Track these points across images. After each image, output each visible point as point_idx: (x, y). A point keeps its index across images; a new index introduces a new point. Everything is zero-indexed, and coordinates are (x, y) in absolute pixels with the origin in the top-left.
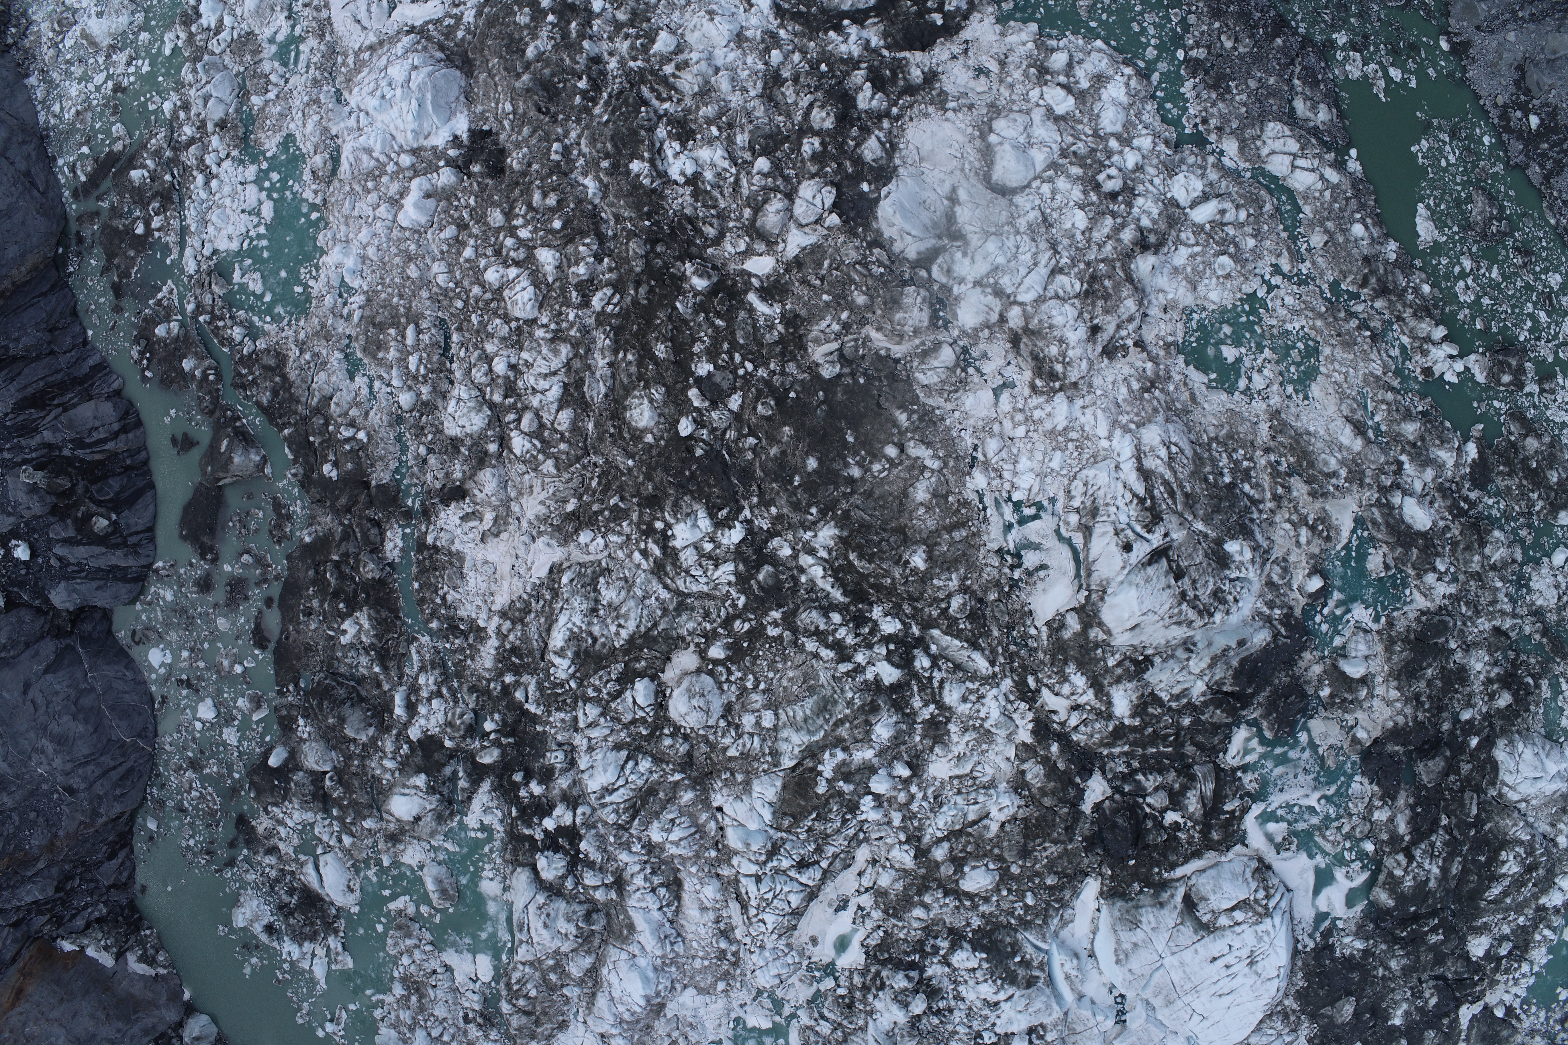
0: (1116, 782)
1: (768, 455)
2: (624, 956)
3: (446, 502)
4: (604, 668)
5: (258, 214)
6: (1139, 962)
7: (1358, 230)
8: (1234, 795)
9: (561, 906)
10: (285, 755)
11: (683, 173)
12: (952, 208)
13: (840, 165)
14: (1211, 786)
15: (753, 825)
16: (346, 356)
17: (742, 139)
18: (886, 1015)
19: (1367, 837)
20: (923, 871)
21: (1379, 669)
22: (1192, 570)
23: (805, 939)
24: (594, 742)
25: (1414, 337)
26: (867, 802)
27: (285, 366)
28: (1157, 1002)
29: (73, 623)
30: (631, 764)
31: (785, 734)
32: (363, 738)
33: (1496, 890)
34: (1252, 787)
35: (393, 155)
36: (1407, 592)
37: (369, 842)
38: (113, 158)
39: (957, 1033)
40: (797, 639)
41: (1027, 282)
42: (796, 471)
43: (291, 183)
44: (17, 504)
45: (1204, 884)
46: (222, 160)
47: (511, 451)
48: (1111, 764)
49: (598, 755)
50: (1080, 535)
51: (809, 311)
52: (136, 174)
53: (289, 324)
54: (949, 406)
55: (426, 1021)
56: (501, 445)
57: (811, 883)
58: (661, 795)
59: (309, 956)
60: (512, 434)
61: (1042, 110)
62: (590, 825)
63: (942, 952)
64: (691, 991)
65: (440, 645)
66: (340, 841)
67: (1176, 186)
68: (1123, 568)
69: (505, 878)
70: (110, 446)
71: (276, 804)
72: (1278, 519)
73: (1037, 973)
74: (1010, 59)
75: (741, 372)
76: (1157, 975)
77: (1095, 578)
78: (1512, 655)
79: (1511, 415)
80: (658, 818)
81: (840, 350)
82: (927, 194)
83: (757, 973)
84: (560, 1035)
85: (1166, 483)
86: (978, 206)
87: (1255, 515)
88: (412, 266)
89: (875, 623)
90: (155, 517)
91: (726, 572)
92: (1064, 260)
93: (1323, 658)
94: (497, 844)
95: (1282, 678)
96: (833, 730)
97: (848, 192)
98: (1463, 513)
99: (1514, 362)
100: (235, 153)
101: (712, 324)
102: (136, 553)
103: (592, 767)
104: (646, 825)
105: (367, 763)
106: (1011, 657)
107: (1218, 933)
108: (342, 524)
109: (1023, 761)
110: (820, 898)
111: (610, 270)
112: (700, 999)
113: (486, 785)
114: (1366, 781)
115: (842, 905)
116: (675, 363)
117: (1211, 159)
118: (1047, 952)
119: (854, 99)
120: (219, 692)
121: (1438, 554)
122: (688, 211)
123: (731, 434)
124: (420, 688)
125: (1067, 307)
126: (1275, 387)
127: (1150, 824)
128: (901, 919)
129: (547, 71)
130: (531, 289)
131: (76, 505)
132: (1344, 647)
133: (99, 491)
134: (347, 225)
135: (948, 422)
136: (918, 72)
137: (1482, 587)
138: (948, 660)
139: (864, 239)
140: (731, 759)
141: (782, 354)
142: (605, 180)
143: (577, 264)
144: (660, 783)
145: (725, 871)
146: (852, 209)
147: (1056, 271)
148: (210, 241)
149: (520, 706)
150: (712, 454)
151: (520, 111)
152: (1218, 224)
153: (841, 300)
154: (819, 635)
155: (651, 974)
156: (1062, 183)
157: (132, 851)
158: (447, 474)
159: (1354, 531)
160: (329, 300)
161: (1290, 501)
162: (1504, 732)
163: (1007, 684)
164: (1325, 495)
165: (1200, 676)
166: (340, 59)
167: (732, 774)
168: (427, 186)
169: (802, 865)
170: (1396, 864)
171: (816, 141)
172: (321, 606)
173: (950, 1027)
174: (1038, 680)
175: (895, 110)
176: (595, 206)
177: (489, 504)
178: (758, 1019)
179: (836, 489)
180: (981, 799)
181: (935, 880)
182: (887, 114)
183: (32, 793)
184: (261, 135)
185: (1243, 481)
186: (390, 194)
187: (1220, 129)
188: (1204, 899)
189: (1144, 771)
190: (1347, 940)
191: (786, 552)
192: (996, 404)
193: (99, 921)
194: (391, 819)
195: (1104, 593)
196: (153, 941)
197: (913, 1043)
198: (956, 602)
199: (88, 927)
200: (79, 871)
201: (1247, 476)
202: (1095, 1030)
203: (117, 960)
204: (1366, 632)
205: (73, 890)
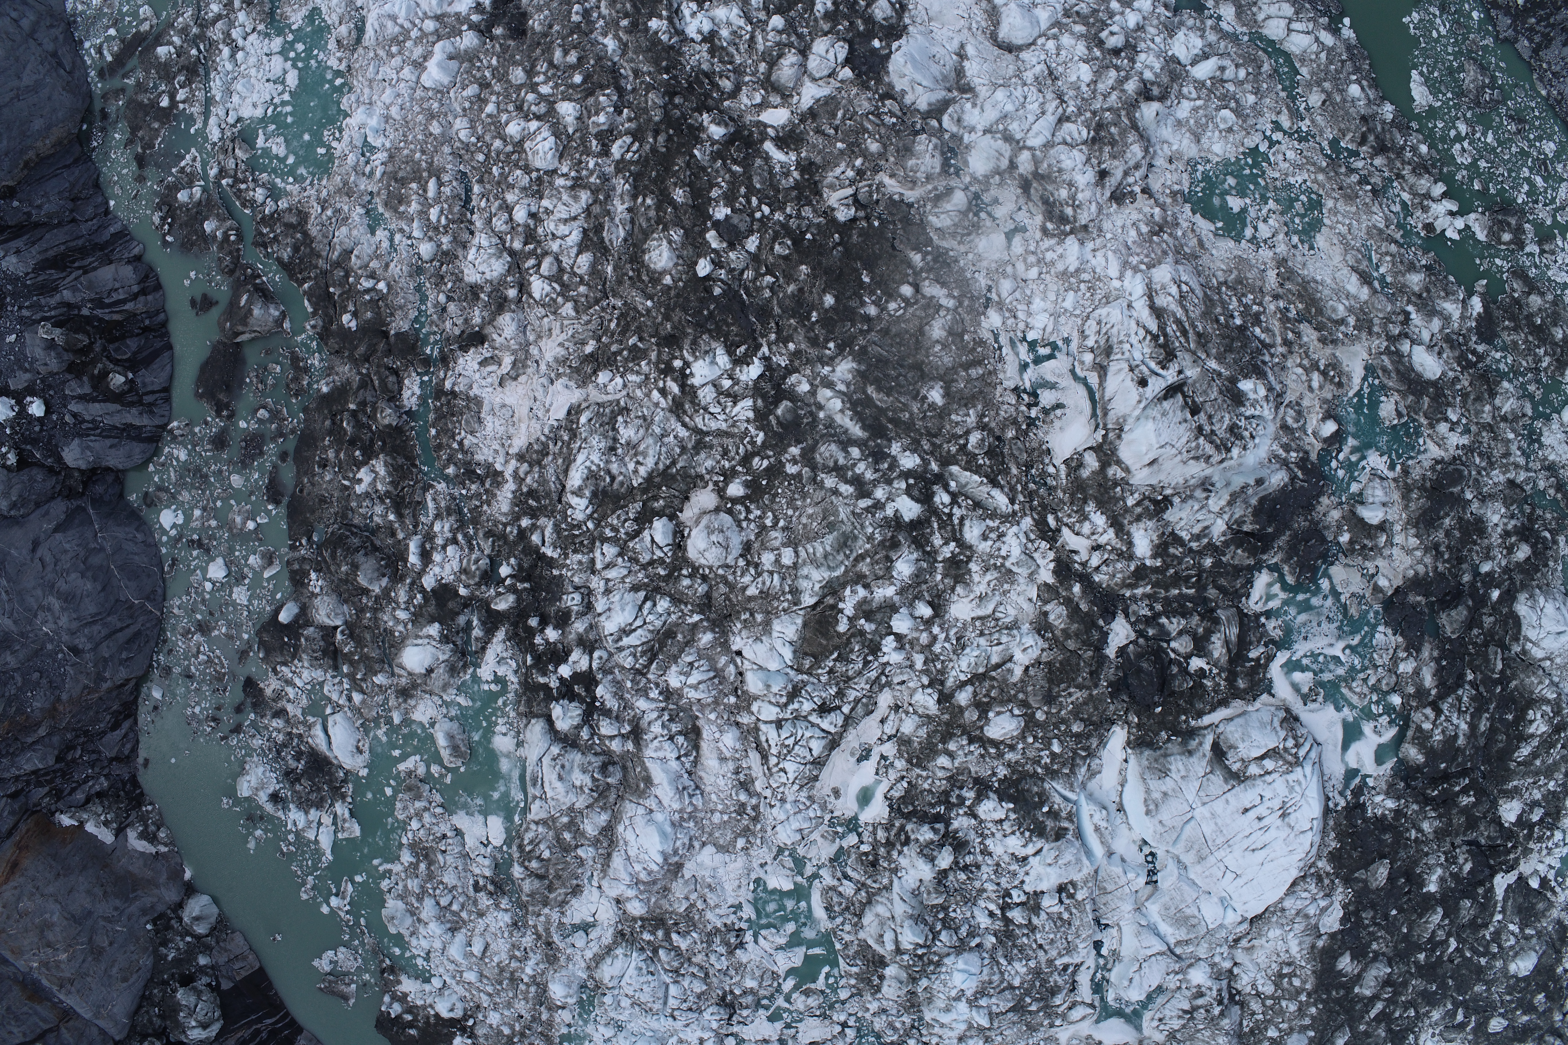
0: (1140, 624)
1: (785, 293)
2: (641, 811)
3: (464, 349)
4: (622, 508)
5: (283, 82)
6: (1170, 813)
7: (1354, 90)
8: (1259, 642)
9: (576, 757)
10: (296, 610)
11: (699, 32)
12: (961, 63)
13: (852, 23)
14: (1235, 630)
15: (774, 665)
16: (368, 212)
18: (912, 872)
19: (1393, 691)
20: (947, 716)
21: (1397, 517)
22: (1207, 406)
23: (827, 791)
24: (611, 584)
25: (1415, 194)
26: (889, 643)
27: (306, 223)
28: (1188, 859)
29: (85, 484)
30: (649, 604)
31: (805, 571)
32: (377, 590)
33: (1525, 751)
34: (1277, 634)
35: (417, 21)
36: (1421, 441)
37: (379, 699)
38: (140, 38)
39: (985, 890)
40: (816, 476)
41: (1036, 127)
42: (813, 307)
44: (35, 360)
45: (1232, 732)
46: (248, 34)
47: (531, 296)
48: (1134, 607)
49: (616, 597)
50: (1095, 374)
51: (823, 158)
52: (162, 51)
53: (312, 184)
54: (962, 249)
56: (520, 291)
57: (832, 730)
58: (680, 637)
59: (315, 825)
60: (532, 279)
62: (606, 671)
63: (968, 803)
64: (710, 849)
65: (456, 492)
66: (350, 699)
67: (1177, 44)
68: (1140, 402)
69: (518, 733)
70: (129, 306)
71: (285, 664)
72: (1289, 363)
73: (1065, 824)
75: (758, 215)
76: (1188, 827)
77: (1112, 416)
78: (1527, 509)
79: (1514, 273)
80: (676, 662)
81: (855, 195)
82: (937, 50)
83: (778, 828)
84: (574, 901)
85: (1178, 322)
86: (986, 60)
87: (1267, 358)
88: (435, 123)
89: (894, 458)
90: (171, 377)
91: (744, 409)
92: (1071, 109)
93: (1341, 504)
94: (511, 696)
95: (1301, 523)
96: (854, 566)
97: (860, 49)
98: (1471, 365)
99: (1513, 222)
100: (261, 27)
101: (730, 170)
102: (151, 412)
103: (609, 609)
104: (665, 669)
105: (380, 615)
106: (1031, 495)
107: (1248, 782)
108: (360, 373)
109: (1046, 602)
110: (843, 746)
111: (630, 120)
112: (719, 857)
113: (501, 635)
114: (1389, 631)
115: (864, 755)
116: (694, 207)
117: (1209, 22)
118: (1075, 803)
121: (1449, 404)
122: (705, 67)
123: (749, 274)
124: (435, 536)
125: (1075, 152)
126: (1281, 236)
127: (1175, 670)
128: (925, 768)
130: (552, 139)
131: (94, 362)
132: (1361, 494)
133: (116, 350)
134: (371, 88)
135: (962, 263)
137: (1495, 439)
138: (967, 497)
139: (876, 92)
140: (750, 599)
141: (798, 198)
142: (624, 38)
143: (597, 114)
144: (678, 625)
145: (745, 719)
146: (864, 64)
147: (1063, 119)
148: (235, 109)
149: (537, 550)
150: (730, 293)
152: (1218, 81)
153: (855, 148)
154: (838, 470)
155: (669, 829)
156: (1066, 40)
157: (136, 722)
158: (466, 321)
159: (1365, 379)
160: (351, 159)
161: (1301, 346)
162: (1524, 587)
163: (1027, 522)
164: (1334, 342)
165: (1220, 515)
167: (752, 615)
168: (450, 49)
169: (824, 709)
170: (1424, 718)
172: (337, 456)
173: (977, 884)
174: (1057, 519)
176: (615, 64)
177: (508, 348)
179: (853, 325)
180: (1004, 640)
181: (959, 726)
183: (36, 653)
184: (288, 10)
185: (1253, 325)
186: (414, 57)
188: (1231, 747)
189: (1168, 614)
190: (1378, 799)
191: (805, 387)
192: (1009, 247)
193: (100, 795)
194: (402, 672)
195: (1121, 430)
196: (154, 817)
197: (940, 901)
198: (974, 438)
199: (88, 800)
200: (82, 740)
201: (1257, 320)
202: (1126, 888)
203: (116, 836)
204: (1382, 478)
205: (74, 760)
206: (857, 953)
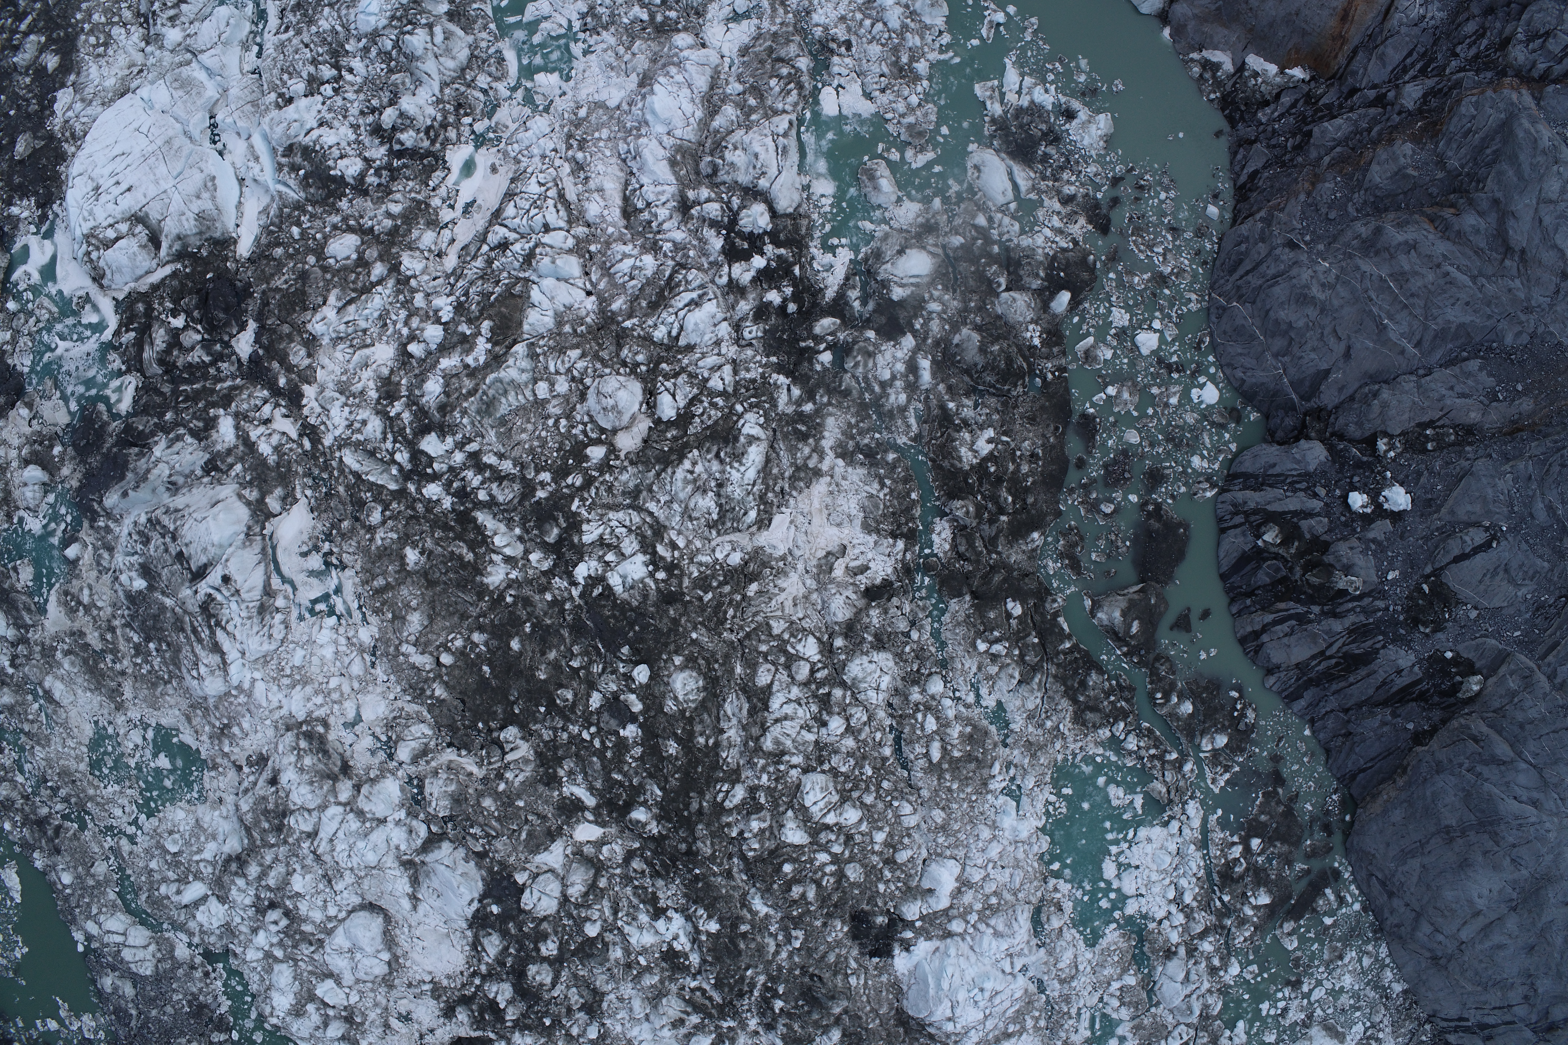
0: (228, 353)
1: (558, 651)
2: (678, 133)
3: (887, 584)
4: (708, 427)
5: (1119, 865)
6: (194, 181)
7: (67, 879)
8: (127, 347)
9: (743, 178)
10: (1053, 305)
11: (669, 920)
12: (415, 890)
13: (521, 930)
14: (145, 355)
15: (548, 283)
17: (617, 953)
18: (422, 102)
19: (15, 314)
20: (394, 251)
21: (15, 475)
22: (170, 561)
23: (502, 171)
24: (716, 351)
26: (446, 315)
27: (1075, 712)
28: (182, 140)
29: (1304, 425)
30: (674, 333)
31: (525, 377)
32: (965, 331)
34: (113, 356)
35: (971, 930)
39: (356, 92)
40: (521, 471)
41: (334, 825)
42: (530, 637)
43: (1086, 898)
44: (1364, 553)
45: (145, 261)
46: (1166, 918)
47: (818, 639)
49: (708, 338)
50: (274, 587)
51: (536, 791)
53: (1075, 755)
54: (399, 704)
55: (890, 38)
56: (831, 646)
57: (497, 227)
58: (644, 304)
59: (1024, 91)
60: (818, 657)
61: (344, 983)
62: (715, 264)
63: (372, 171)
64: (612, 104)
65: (885, 435)
66: (990, 220)
67: (221, 916)
68: (227, 561)
70: (1269, 618)
71: (1064, 250)
72: (109, 610)
73: (284, 160)
74: (381, 1030)
75: (593, 729)
76: (179, 170)
77: (257, 547)
80: (647, 280)
81: (504, 753)
82: (437, 904)
83: (548, 130)
84: (746, 40)
85: (200, 641)
86: (391, 894)
87: (126, 612)
88: (939, 821)
89: (447, 493)
90: (1218, 544)
91: (591, 533)
93: (62, 482)
94: (817, 234)
95: (94, 461)
96: (478, 385)
97: (510, 903)
100: (1152, 926)
101: (625, 775)
102: (1234, 505)
103: (715, 325)
104: (658, 272)
105: (960, 306)
106: (326, 467)
107: (128, 215)
108: (999, 554)
109: (309, 367)
110: (489, 214)
112: (603, 97)
113: (830, 294)
114: (19, 368)
115: (468, 207)
116: (657, 736)
117: (197, 941)
118: (277, 182)
119: (515, 991)
120: (1132, 364)
122: (660, 883)
124: (905, 389)
125: (299, 802)
126: (122, 732)
128: (413, 200)
129: (815, 1016)
130: (808, 804)
131: (1300, 554)
133: (1278, 570)
134: (1016, 859)
135: (399, 690)
136: (460, 1017)
138: (382, 460)
139: (492, 860)
140: (577, 347)
141: (556, 748)
142: (744, 913)
143: (762, 831)
144: (646, 315)
145: (580, 230)
146: (506, 888)
147: (313, 835)
148: (1172, 836)
149: (795, 380)
150: (613, 648)
151: (839, 977)
152: (183, 880)
153: (507, 800)
154: (499, 477)
155: (649, 117)
156: (317, 916)
157: (1234, 181)
158: (886, 612)
159: (46, 601)
160: (1029, 782)
161: (100, 627)
163: (328, 441)
164: (73, 634)
165: (158, 460)
166: (1042, 1023)
168: (932, 901)
169: (504, 245)
171: (544, 951)
172: (1018, 467)
173: (362, 96)
174: (301, 446)
175: (477, 981)
176: (753, 885)
177: (839, 585)
178: (547, 81)
179: (492, 621)
180: (342, 328)
181: (382, 244)
182: (484, 978)
183: (1335, 239)
184: (1123, 945)
185: (140, 644)
186: (971, 892)
187: (193, 967)
188: (144, 247)
189: (204, 366)
190: (26, 214)
191: (534, 557)
192: (358, 707)
193: (1266, 103)
194: (932, 249)
195: (247, 535)
196: (1207, 87)
197: (393, 77)
198: (376, 517)
199: (1278, 96)
200: (1288, 157)
201: (137, 648)
202: (233, 107)
203: (1244, 63)
204: (28, 508)
205: (1294, 135)
206: (475, 22)
